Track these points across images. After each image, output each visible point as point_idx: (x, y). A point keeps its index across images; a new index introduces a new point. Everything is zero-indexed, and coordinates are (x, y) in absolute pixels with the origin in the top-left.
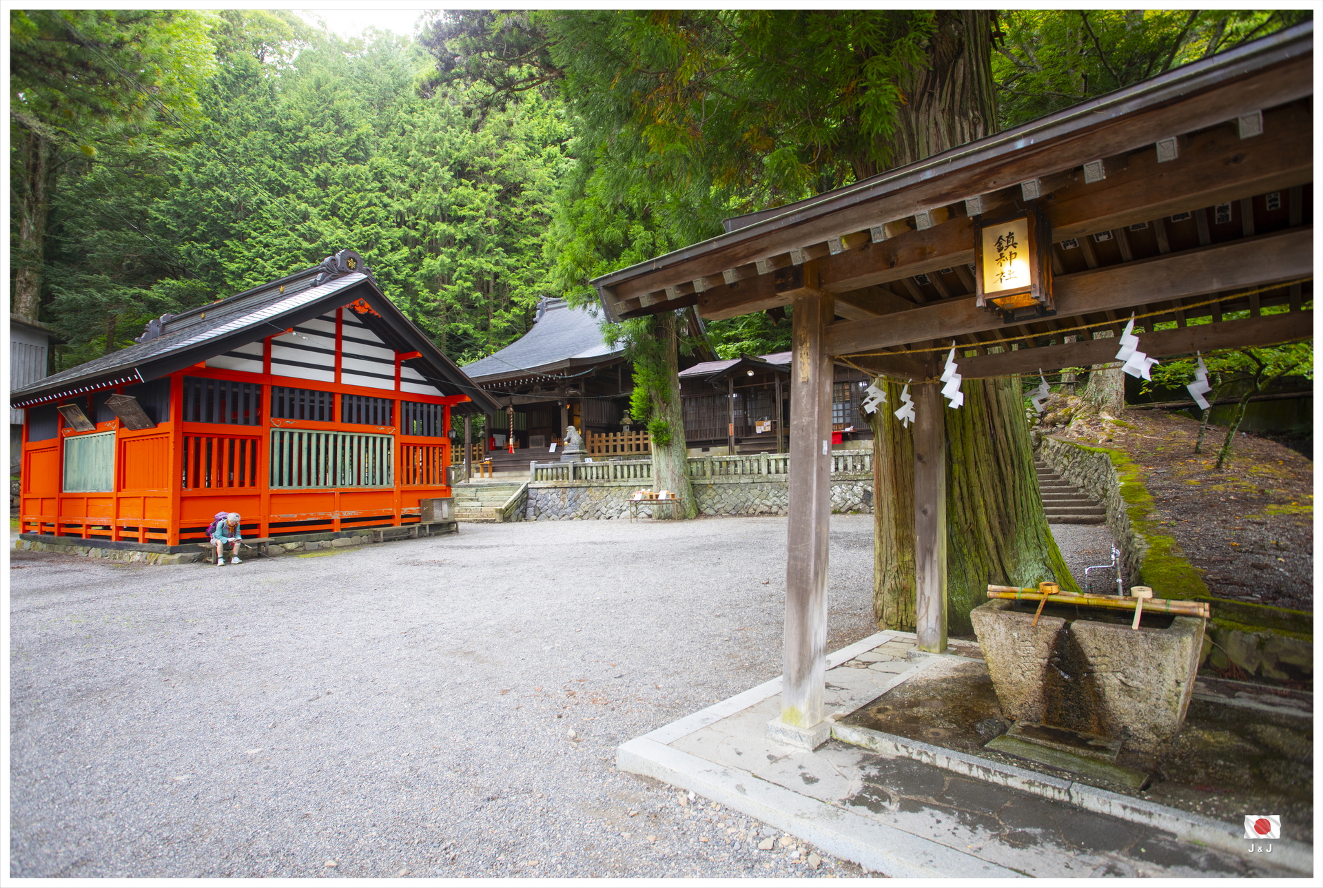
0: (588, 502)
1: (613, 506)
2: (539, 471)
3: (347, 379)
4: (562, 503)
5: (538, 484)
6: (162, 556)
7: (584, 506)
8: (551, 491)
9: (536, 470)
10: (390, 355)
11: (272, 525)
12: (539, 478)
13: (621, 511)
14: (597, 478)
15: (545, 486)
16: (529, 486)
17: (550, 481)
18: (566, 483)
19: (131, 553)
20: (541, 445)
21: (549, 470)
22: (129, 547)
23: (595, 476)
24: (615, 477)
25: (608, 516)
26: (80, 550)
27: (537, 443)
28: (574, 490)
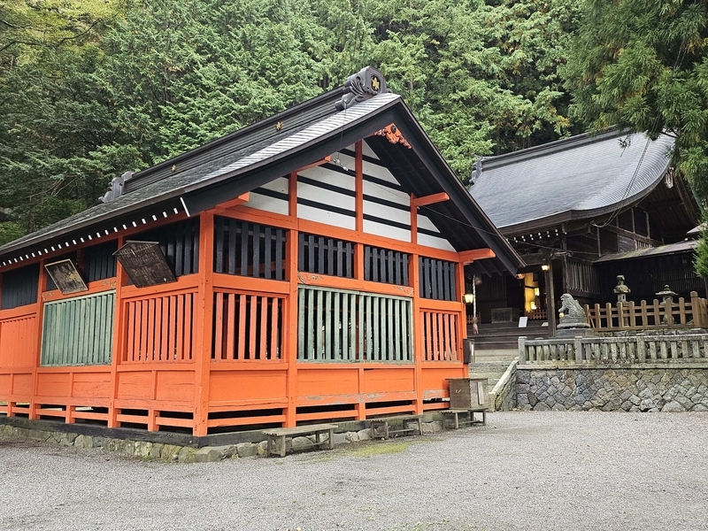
0: (608, 388)
1: (649, 394)
2: (531, 349)
3: (369, 227)
4: (567, 388)
5: (530, 365)
6: (186, 449)
7: (604, 395)
8: (550, 373)
9: (527, 347)
10: (404, 198)
11: (300, 410)
12: (531, 357)
13: (664, 402)
14: (619, 357)
15: (542, 367)
16: (519, 367)
17: (547, 362)
18: (571, 364)
19: (136, 444)
20: (508, 319)
21: (546, 348)
22: (134, 437)
23: (614, 355)
24: (648, 357)
25: (643, 408)
26: (63, 437)
27: (499, 317)
28: (585, 373)
